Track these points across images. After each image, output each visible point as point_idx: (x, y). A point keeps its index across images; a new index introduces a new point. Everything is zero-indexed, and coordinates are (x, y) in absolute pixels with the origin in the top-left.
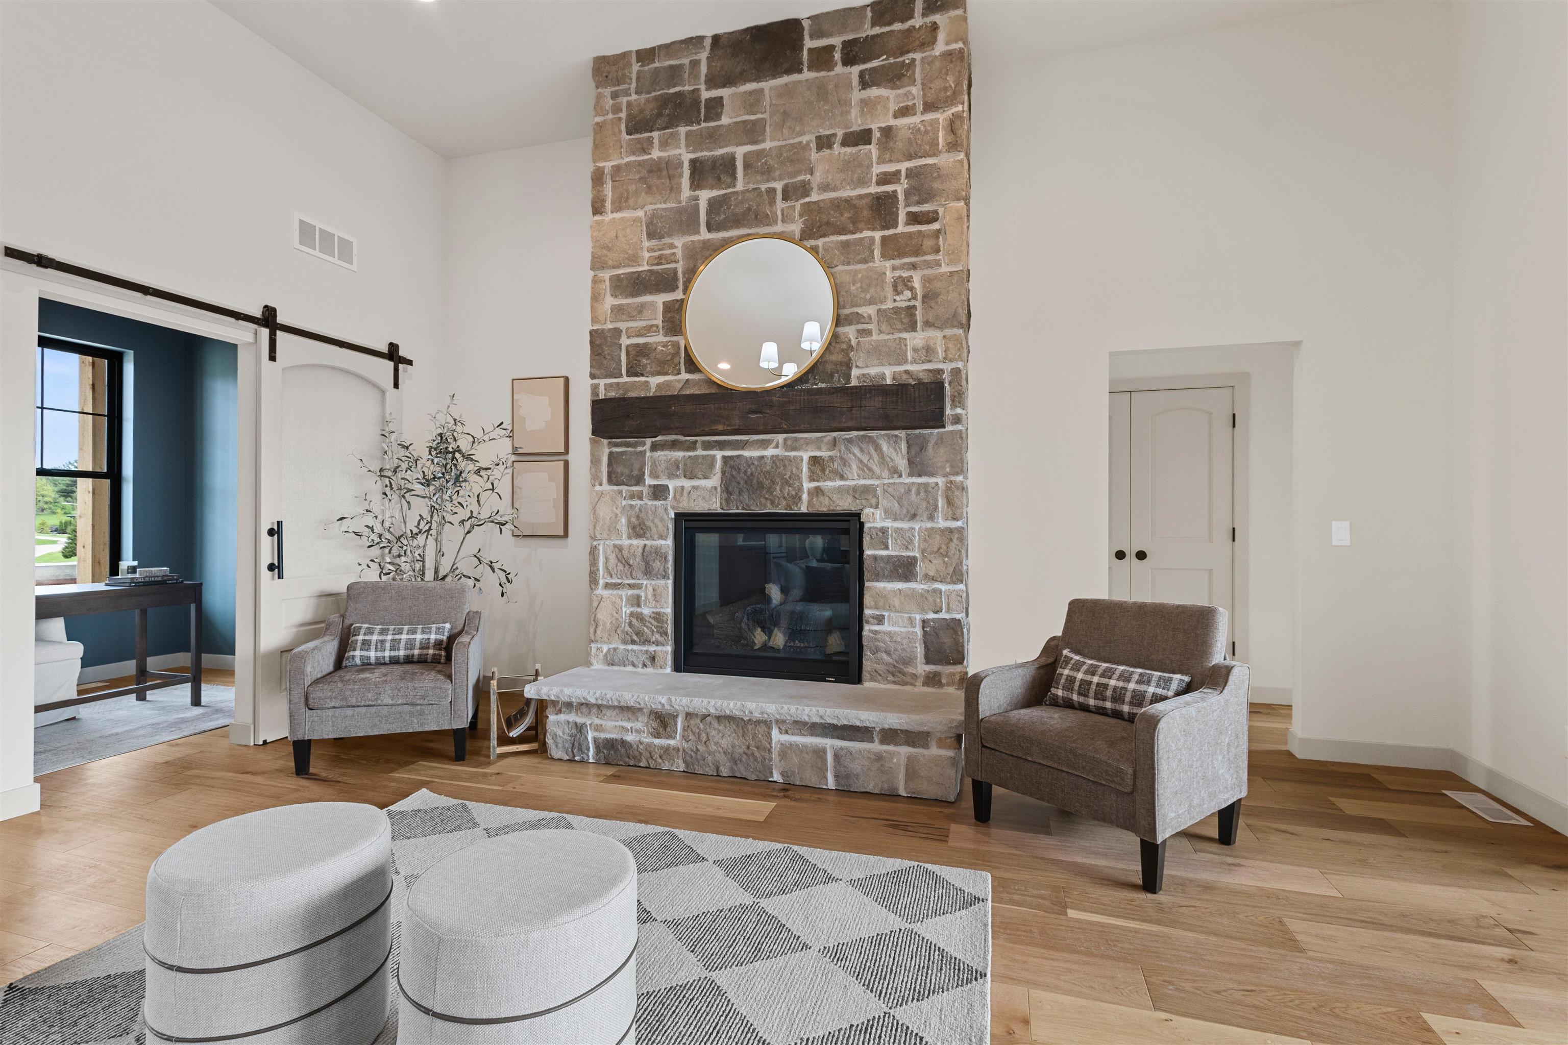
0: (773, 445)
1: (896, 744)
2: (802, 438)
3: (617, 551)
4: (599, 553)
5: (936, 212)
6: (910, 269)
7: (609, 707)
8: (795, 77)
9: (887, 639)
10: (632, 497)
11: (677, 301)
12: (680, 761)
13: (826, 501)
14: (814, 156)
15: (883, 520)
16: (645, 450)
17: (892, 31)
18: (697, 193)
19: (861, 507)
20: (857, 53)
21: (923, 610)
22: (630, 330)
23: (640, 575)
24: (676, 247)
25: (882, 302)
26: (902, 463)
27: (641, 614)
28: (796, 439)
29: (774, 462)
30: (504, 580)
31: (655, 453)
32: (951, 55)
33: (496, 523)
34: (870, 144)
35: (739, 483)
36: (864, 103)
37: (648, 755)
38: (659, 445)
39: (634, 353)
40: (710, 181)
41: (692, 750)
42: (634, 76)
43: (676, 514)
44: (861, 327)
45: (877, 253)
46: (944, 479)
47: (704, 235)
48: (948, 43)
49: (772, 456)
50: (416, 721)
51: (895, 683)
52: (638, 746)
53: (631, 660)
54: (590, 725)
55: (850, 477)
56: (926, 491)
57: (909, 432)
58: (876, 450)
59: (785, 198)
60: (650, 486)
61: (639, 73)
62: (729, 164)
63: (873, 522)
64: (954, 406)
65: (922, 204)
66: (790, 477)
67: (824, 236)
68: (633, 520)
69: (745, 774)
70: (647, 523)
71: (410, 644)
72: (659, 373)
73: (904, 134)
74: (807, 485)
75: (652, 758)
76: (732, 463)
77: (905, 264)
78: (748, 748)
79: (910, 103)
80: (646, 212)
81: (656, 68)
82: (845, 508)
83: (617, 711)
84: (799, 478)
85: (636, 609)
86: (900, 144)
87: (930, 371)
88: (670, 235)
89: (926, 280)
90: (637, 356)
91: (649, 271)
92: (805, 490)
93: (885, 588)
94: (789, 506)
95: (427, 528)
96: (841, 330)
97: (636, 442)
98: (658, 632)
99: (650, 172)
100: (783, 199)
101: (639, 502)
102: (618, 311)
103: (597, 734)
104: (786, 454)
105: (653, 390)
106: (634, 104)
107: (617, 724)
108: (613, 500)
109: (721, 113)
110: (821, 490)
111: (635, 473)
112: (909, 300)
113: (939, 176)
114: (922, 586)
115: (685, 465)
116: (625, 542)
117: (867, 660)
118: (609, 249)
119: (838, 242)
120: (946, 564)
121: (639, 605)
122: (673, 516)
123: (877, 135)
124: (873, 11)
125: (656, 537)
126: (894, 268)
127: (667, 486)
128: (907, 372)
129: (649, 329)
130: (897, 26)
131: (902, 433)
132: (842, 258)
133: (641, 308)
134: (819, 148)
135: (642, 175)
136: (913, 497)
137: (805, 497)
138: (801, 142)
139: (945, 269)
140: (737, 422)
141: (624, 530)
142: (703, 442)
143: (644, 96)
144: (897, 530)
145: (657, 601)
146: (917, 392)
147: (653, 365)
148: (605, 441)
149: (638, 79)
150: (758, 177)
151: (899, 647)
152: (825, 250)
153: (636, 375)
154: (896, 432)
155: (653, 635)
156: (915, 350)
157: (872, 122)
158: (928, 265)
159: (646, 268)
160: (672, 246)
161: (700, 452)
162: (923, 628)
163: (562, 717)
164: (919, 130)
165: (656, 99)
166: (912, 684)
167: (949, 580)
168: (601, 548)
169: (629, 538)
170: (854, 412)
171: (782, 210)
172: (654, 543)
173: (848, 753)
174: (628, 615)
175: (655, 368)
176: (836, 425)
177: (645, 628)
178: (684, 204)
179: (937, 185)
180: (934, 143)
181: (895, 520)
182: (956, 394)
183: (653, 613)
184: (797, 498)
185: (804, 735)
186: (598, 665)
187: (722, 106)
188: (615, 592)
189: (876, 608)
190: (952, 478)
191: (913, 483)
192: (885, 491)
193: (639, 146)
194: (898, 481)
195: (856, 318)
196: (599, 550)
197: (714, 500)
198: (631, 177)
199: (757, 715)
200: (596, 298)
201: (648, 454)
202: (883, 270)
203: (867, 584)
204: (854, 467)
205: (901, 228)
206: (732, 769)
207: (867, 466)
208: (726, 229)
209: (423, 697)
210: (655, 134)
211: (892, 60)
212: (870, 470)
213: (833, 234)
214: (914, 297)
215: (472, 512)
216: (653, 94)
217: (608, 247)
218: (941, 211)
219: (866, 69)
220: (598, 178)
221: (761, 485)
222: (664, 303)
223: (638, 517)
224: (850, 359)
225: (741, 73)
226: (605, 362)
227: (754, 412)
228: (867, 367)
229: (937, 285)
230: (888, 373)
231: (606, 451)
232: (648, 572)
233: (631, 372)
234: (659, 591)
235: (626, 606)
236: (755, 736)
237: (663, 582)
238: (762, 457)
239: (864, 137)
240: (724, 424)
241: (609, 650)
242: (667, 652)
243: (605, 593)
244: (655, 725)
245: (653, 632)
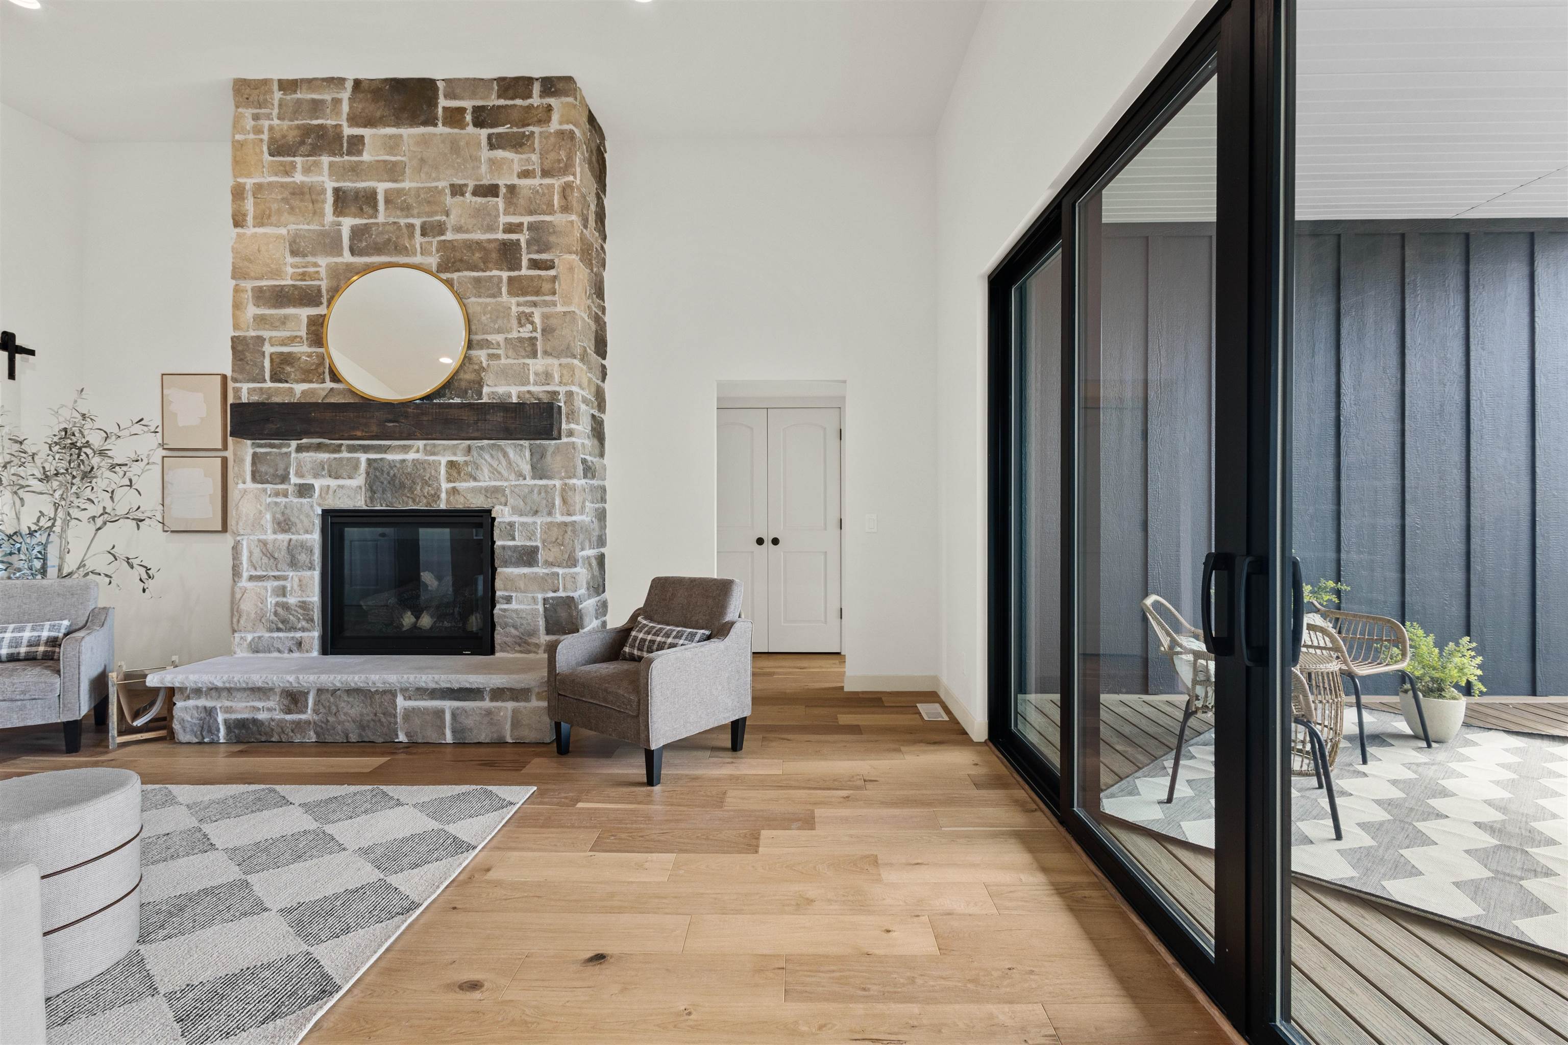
0: (415, 449)
1: (503, 701)
2: (440, 445)
3: (262, 545)
4: (242, 547)
5: (552, 261)
6: (532, 306)
7: (239, 690)
8: (430, 129)
9: (514, 615)
10: (277, 494)
11: (321, 316)
12: (312, 733)
13: (462, 500)
14: (449, 200)
15: (511, 515)
16: (290, 452)
17: (515, 106)
18: (340, 219)
19: (492, 505)
20: (485, 118)
21: (544, 591)
22: (274, 340)
23: (286, 567)
24: (319, 266)
25: (508, 333)
26: (526, 468)
27: (287, 603)
28: (434, 446)
29: (415, 465)
30: (144, 576)
31: (300, 454)
32: (563, 134)
33: (133, 519)
34: (498, 197)
35: (382, 483)
36: (492, 162)
37: (280, 730)
38: (305, 447)
39: (278, 360)
40: (353, 209)
41: (322, 722)
42: (276, 103)
43: (323, 511)
44: (491, 351)
45: (504, 290)
46: (561, 482)
47: (347, 257)
48: (561, 123)
49: (413, 460)
50: (15, 716)
51: (521, 652)
52: (269, 723)
53: (277, 646)
54: (221, 708)
55: (482, 478)
56: (546, 492)
57: (532, 442)
58: (504, 457)
59: (423, 234)
60: (295, 485)
61: (281, 100)
62: (370, 198)
63: (502, 517)
64: (568, 422)
65: (541, 253)
66: (429, 478)
67: (458, 270)
68: (279, 516)
69: (372, 738)
70: (292, 519)
71: (16, 643)
72: (304, 381)
73: (525, 193)
74: (445, 486)
75: (283, 732)
76: (376, 465)
77: (527, 302)
78: (375, 715)
79: (530, 168)
80: (289, 231)
81: (298, 99)
82: (478, 505)
83: (248, 692)
84: (437, 479)
85: (281, 599)
86: (522, 201)
87: (548, 392)
88: (314, 254)
89: (545, 317)
90: (281, 364)
91: (293, 286)
92: (444, 490)
93: (512, 572)
94: (428, 504)
95: (50, 524)
96: (473, 353)
97: (281, 444)
98: (304, 619)
99: (293, 194)
100: (422, 235)
101: (284, 500)
102: (260, 320)
103: (228, 716)
104: (426, 458)
105: (298, 396)
106: (277, 128)
107: (249, 704)
108: (257, 497)
109: (363, 150)
110: (457, 490)
111: (280, 472)
112: (531, 332)
113: (554, 232)
114: (544, 571)
115: (330, 466)
116: (270, 537)
117: (498, 634)
118: (250, 261)
119: (470, 277)
120: (562, 552)
121: (284, 595)
122: (320, 512)
123: (503, 190)
124: (498, 85)
125: (301, 532)
126: (518, 305)
127: (313, 485)
128: (529, 392)
129: (293, 340)
130: (518, 102)
131: (526, 443)
132: (475, 291)
133: (284, 320)
134: (454, 194)
135: (285, 196)
136: (535, 496)
137: (443, 496)
138: (437, 187)
139: (560, 308)
140: (374, 429)
141: (269, 527)
142: (348, 446)
143: (286, 124)
144: (523, 524)
145: (303, 591)
146: (532, 411)
147: (298, 373)
148: (249, 442)
149: (280, 105)
150: (399, 213)
151: (524, 622)
152: (459, 283)
153: (280, 381)
154: (522, 442)
155: (299, 622)
156: (536, 374)
157: (499, 178)
158: (546, 304)
159: (290, 282)
160: (316, 265)
161: (345, 455)
162: (544, 605)
163: (191, 703)
164: (538, 191)
165: (298, 127)
166: (535, 652)
167: (565, 564)
168: (245, 543)
169: (275, 533)
170: (479, 424)
171: (421, 244)
172: (300, 537)
173: (464, 712)
174: (273, 605)
175: (299, 376)
176: (463, 435)
177: (291, 616)
178: (327, 228)
179: (552, 239)
180: (550, 204)
181: (521, 515)
182: (570, 412)
183: (299, 602)
184: (436, 497)
185: (425, 700)
186: (242, 654)
187: (364, 144)
188: (260, 584)
189: (506, 590)
190: (567, 481)
191: (535, 485)
192: (512, 492)
193: (281, 168)
194: (523, 482)
195: (486, 344)
196: (242, 544)
197: (359, 498)
198: (273, 196)
199: (380, 686)
200: (237, 306)
201: (293, 455)
202: (509, 305)
203: (499, 570)
204: (486, 471)
205: (524, 271)
206: (360, 735)
207: (496, 470)
208: (368, 254)
209: (23, 692)
210: (298, 160)
211: (515, 130)
212: (499, 473)
213: (467, 270)
214: (535, 330)
215: (104, 508)
216: (296, 122)
217: (250, 259)
218: (556, 261)
219: (493, 134)
220: (238, 193)
221: (402, 486)
222: (308, 316)
223: (283, 513)
224: (482, 379)
225: (381, 118)
226: (248, 368)
227: (390, 421)
228: (496, 386)
229: (554, 322)
230: (513, 392)
231: (250, 451)
232: (294, 564)
233: (275, 378)
234: (304, 582)
235: (271, 596)
236: (381, 704)
237: (309, 573)
238: (404, 461)
239: (491, 191)
240: (363, 431)
241: (254, 638)
242: (313, 638)
243: (250, 585)
244: (286, 702)
245: (299, 619)
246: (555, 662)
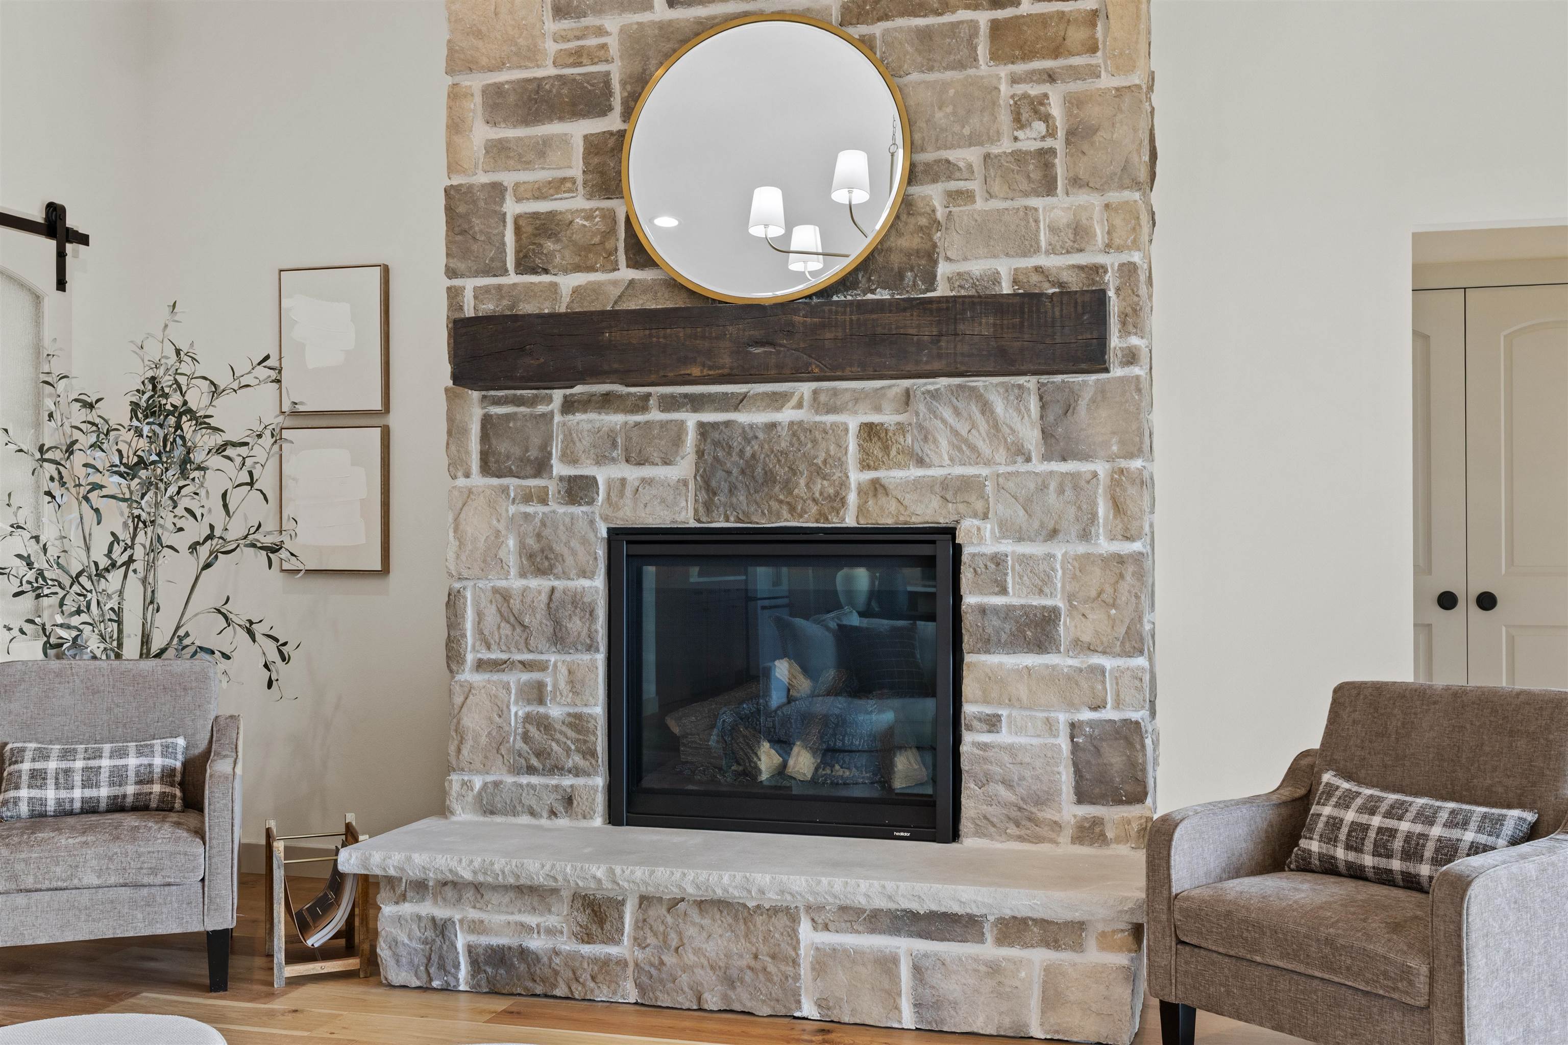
0: (794, 401)
1: (1025, 946)
2: (846, 390)
3: (500, 599)
4: (465, 604)
6: (1044, 81)
7: (497, 888)
9: (1006, 758)
10: (527, 498)
11: (612, 132)
12: (629, 984)
13: (892, 506)
15: (997, 540)
16: (552, 412)
19: (956, 518)
21: (1071, 706)
22: (522, 189)
23: (543, 644)
24: (608, 34)
25: (992, 141)
26: (1031, 436)
27: (547, 717)
28: (835, 393)
29: (794, 434)
30: (273, 655)
31: (570, 417)
33: (261, 548)
35: (729, 473)
37: (571, 975)
38: (579, 402)
39: (529, 229)
41: (652, 965)
43: (610, 530)
44: (953, 185)
45: (983, 50)
46: (1108, 466)
47: (662, 12)
49: (792, 424)
50: (140, 916)
51: (1021, 839)
52: (550, 959)
53: (527, 802)
54: (461, 921)
55: (936, 461)
56: (1075, 487)
57: (1044, 379)
58: (983, 413)
60: (561, 478)
63: (979, 544)
64: (1124, 332)
66: (825, 462)
67: (884, 17)
68: (531, 541)
69: (749, 1006)
70: (559, 548)
71: (118, 777)
72: (578, 268)
74: (856, 477)
75: (577, 980)
76: (716, 435)
77: (1034, 72)
78: (756, 957)
82: (928, 518)
83: (511, 894)
84: (841, 464)
85: (535, 709)
87: (1081, 268)
88: (597, 11)
89: (1073, 103)
90: (535, 235)
91: (558, 77)
92: (853, 486)
93: (1001, 665)
94: (822, 516)
95: (125, 557)
96: (915, 190)
97: (536, 396)
98: (578, 750)
101: (541, 509)
102: (499, 151)
103: (473, 939)
104: (818, 418)
105: (566, 299)
107: (511, 918)
108: (491, 504)
110: (883, 487)
111: (533, 454)
112: (1043, 138)
114: (1070, 662)
115: (628, 439)
116: (515, 583)
117: (970, 797)
118: (480, 36)
119: (910, 29)
120: (1113, 620)
121: (541, 701)
122: (604, 534)
125: (573, 573)
126: (1014, 80)
127: (594, 478)
128: (1038, 269)
129: (557, 186)
131: (1030, 382)
132: (920, 59)
133: (542, 148)
136: (1052, 497)
137: (852, 498)
139: (1107, 82)
140: (724, 359)
141: (512, 561)
142: (662, 397)
144: (1024, 560)
145: (576, 693)
146: (1057, 309)
147: (567, 253)
148: (475, 395)
151: (1028, 774)
152: (887, 43)
153: (534, 271)
154: (1021, 380)
155: (568, 756)
156: (1053, 229)
158: (1075, 74)
159: (552, 71)
160: (600, 32)
161: (655, 415)
162: (1072, 738)
163: (407, 908)
166: (1053, 841)
167: (1118, 649)
168: (469, 595)
169: (523, 575)
170: (943, 344)
172: (571, 584)
173: (939, 964)
174: (520, 720)
175: (569, 257)
176: (910, 367)
177: (554, 744)
181: (1020, 539)
182: (1128, 310)
183: (569, 715)
184: (838, 501)
185: (858, 932)
186: (464, 814)
188: (495, 677)
189: (986, 701)
190: (1123, 463)
191: (1051, 472)
192: (999, 487)
194: (1023, 468)
195: (945, 170)
196: (465, 598)
197: (683, 504)
199: (772, 898)
200: (456, 125)
201: (558, 418)
202: (995, 82)
203: (968, 658)
204: (944, 443)
205: (1027, 8)
206: (725, 997)
207: (966, 441)
208: (702, 1)
212: (973, 448)
213: (901, 15)
214: (1052, 134)
215: (212, 526)
217: (478, 31)
221: (770, 478)
222: (586, 137)
223: (539, 536)
224: (935, 246)
226: (475, 247)
227: (758, 343)
228: (965, 259)
229: (1092, 112)
230: (1004, 272)
231: (478, 413)
232: (558, 638)
233: (525, 265)
234: (579, 675)
235: (516, 703)
236: (767, 936)
237: (586, 657)
238: (773, 426)
240: (704, 365)
241: (485, 784)
242: (595, 789)
243: (478, 679)
244: (583, 918)
245: (568, 750)
246: (1169, 868)
